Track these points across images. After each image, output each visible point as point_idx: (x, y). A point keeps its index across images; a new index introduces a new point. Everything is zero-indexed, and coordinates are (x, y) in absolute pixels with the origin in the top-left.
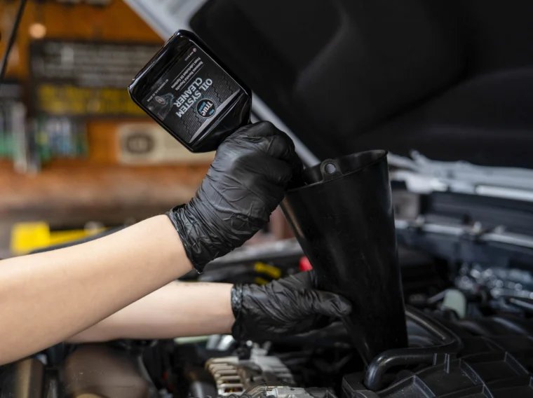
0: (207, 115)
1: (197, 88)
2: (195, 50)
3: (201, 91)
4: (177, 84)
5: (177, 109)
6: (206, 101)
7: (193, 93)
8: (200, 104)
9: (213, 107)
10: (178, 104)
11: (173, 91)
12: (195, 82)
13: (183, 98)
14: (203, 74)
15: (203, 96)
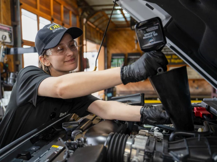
0: (151, 42)
1: (153, 34)
2: (158, 24)
3: (153, 35)
4: (148, 30)
5: (144, 36)
6: (152, 39)
7: (151, 35)
8: (150, 38)
9: (153, 41)
10: (145, 35)
11: (146, 31)
12: (153, 32)
13: (147, 34)
14: (156, 31)
15: (152, 37)
